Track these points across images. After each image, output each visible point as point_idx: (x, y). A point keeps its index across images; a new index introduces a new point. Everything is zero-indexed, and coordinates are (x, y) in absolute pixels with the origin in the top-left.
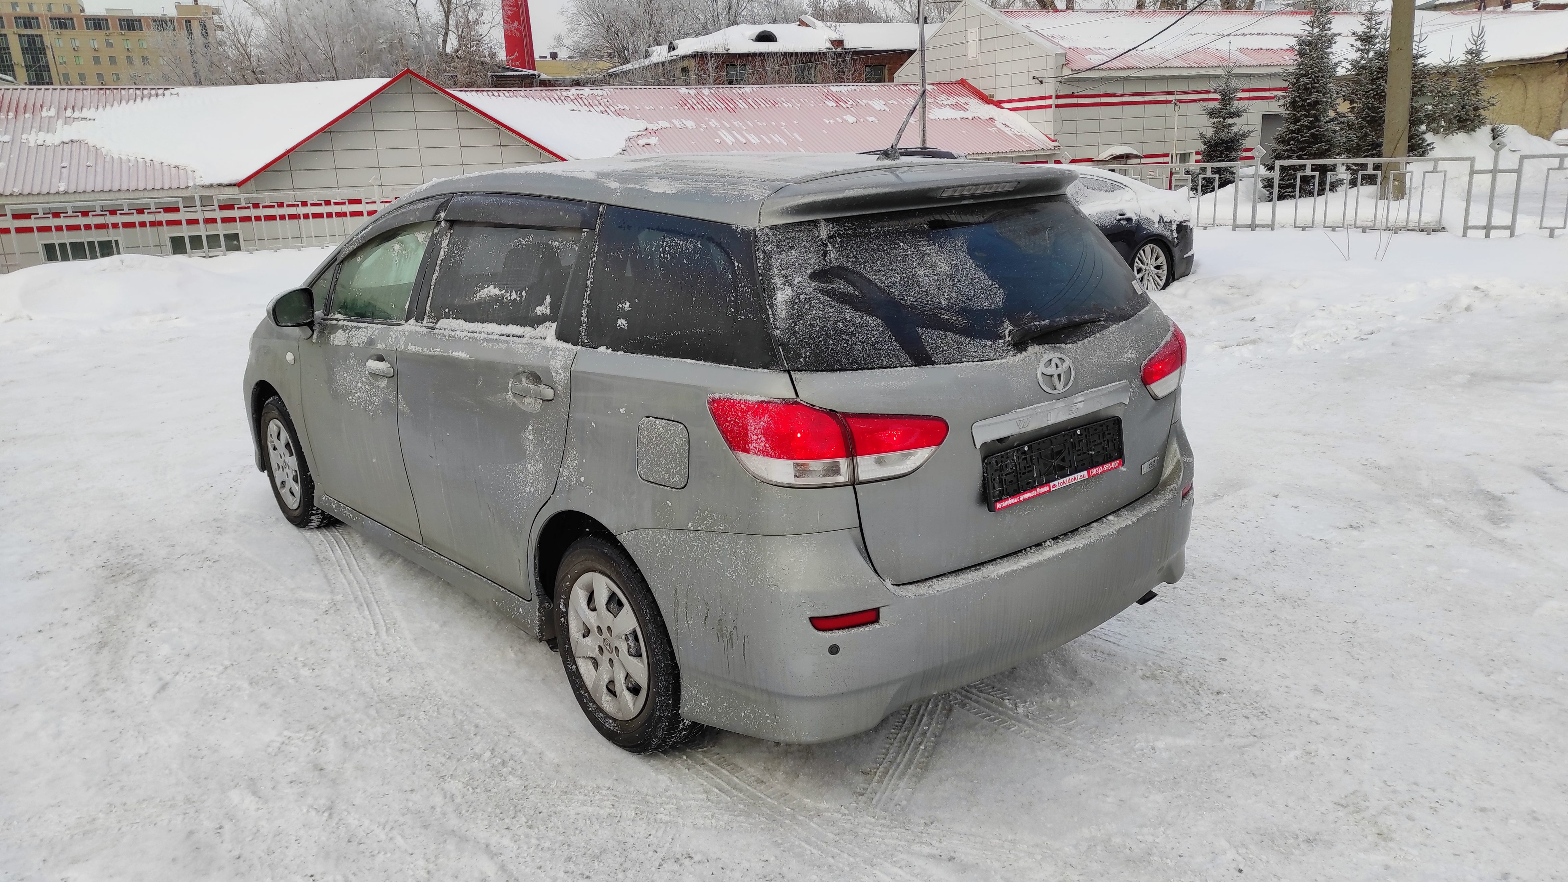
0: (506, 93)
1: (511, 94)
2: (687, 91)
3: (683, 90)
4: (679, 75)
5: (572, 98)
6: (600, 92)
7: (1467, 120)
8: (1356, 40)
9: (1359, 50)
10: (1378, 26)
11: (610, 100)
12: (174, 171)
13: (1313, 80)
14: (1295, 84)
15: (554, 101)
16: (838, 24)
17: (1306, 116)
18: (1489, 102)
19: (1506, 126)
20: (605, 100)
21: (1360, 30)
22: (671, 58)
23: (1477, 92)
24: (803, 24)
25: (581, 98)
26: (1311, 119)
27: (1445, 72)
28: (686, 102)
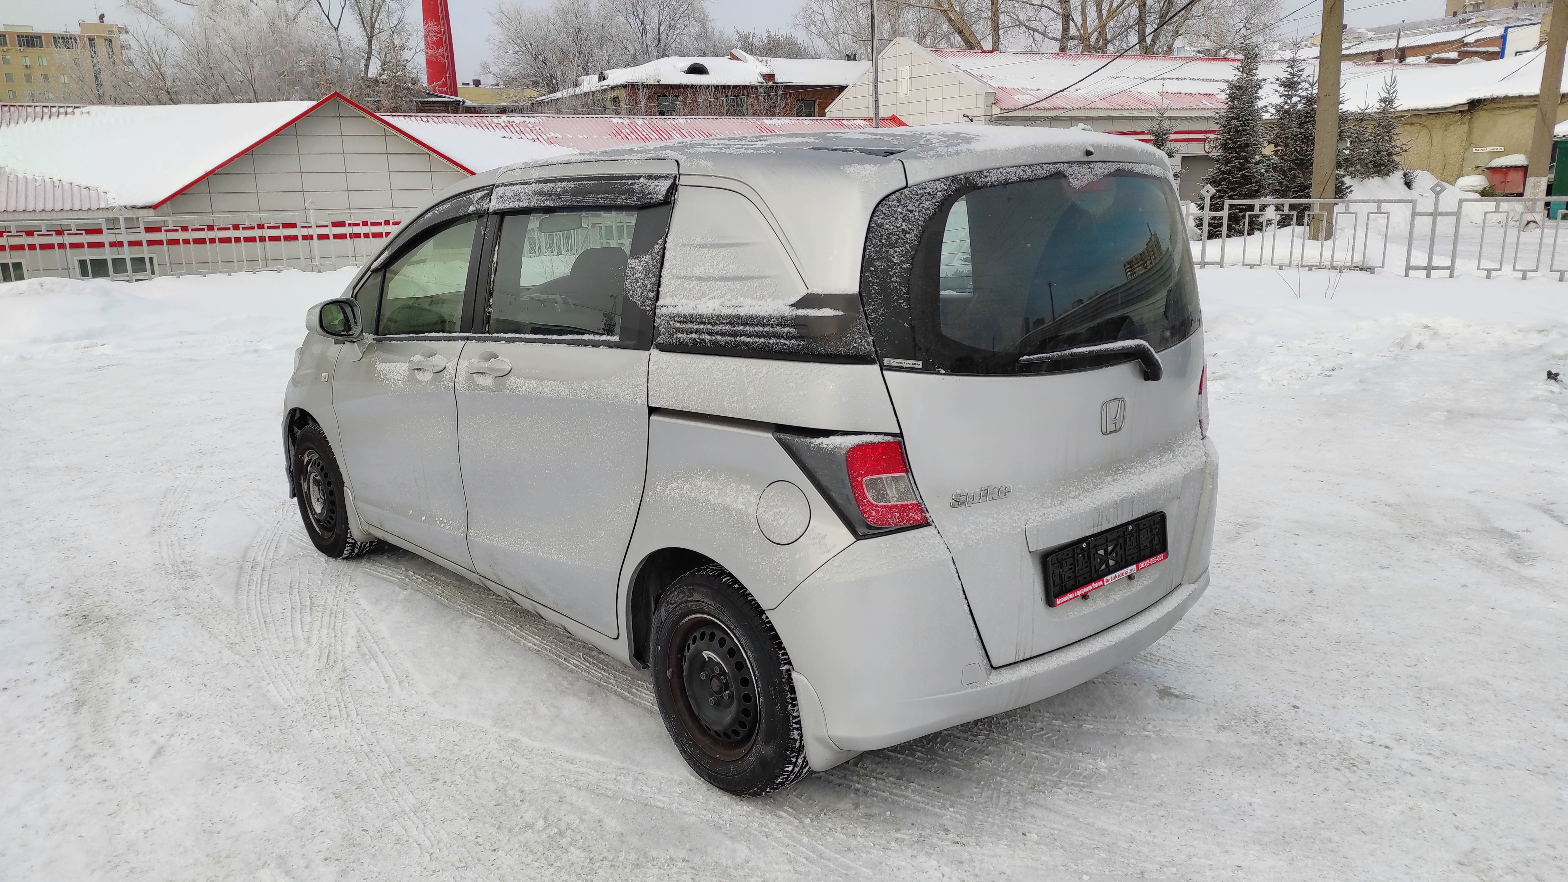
0: (435, 119)
1: (440, 119)
2: (620, 121)
3: (616, 120)
4: (609, 104)
5: (504, 125)
6: (532, 120)
7: (1381, 165)
8: (1280, 86)
9: (1282, 96)
10: (1300, 73)
11: (542, 128)
12: (85, 192)
13: (1244, 123)
14: (1226, 126)
15: (485, 127)
16: (769, 59)
17: (1237, 158)
18: (1401, 148)
19: (1417, 172)
20: (537, 128)
21: (1284, 76)
22: (602, 88)
23: (1390, 139)
24: (734, 57)
25: (512, 125)
26: (1242, 161)
27: (1361, 118)
28: (619, 132)
